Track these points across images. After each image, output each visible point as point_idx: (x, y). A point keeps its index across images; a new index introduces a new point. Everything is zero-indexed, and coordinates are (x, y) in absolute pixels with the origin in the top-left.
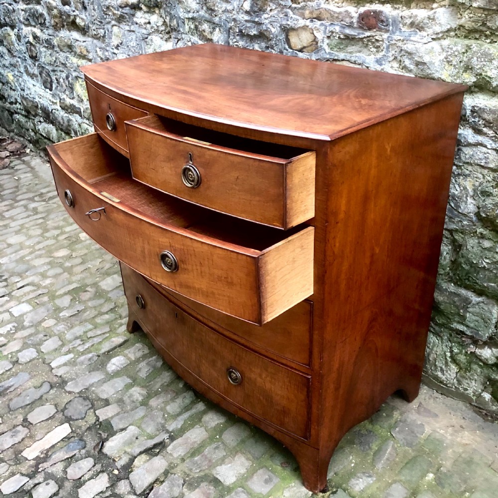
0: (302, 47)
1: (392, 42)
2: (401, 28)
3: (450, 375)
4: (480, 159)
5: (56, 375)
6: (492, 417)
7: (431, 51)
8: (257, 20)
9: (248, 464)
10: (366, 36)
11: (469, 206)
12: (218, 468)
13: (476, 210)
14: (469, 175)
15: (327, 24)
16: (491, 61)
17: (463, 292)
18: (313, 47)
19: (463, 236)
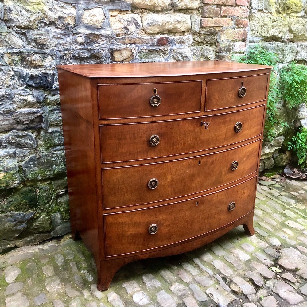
0: (123, 59)
1: (172, 50)
2: (176, 44)
7: (189, 51)
8: (89, 47)
10: (160, 49)
15: (139, 46)
18: (131, 59)
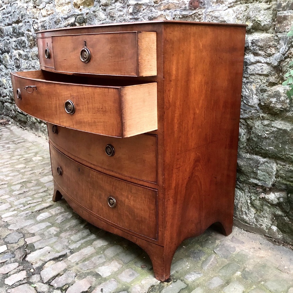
1: (207, 14)
2: (212, 5)
3: (251, 216)
4: (259, 70)
5: (4, 221)
6: (278, 242)
7: (228, 14)
8: (136, 17)
9: (119, 266)
10: (193, 13)
11: (254, 101)
12: (100, 268)
13: (259, 102)
14: (253, 82)
15: (173, 11)
16: (259, 11)
17: (255, 157)
19: (252, 121)
